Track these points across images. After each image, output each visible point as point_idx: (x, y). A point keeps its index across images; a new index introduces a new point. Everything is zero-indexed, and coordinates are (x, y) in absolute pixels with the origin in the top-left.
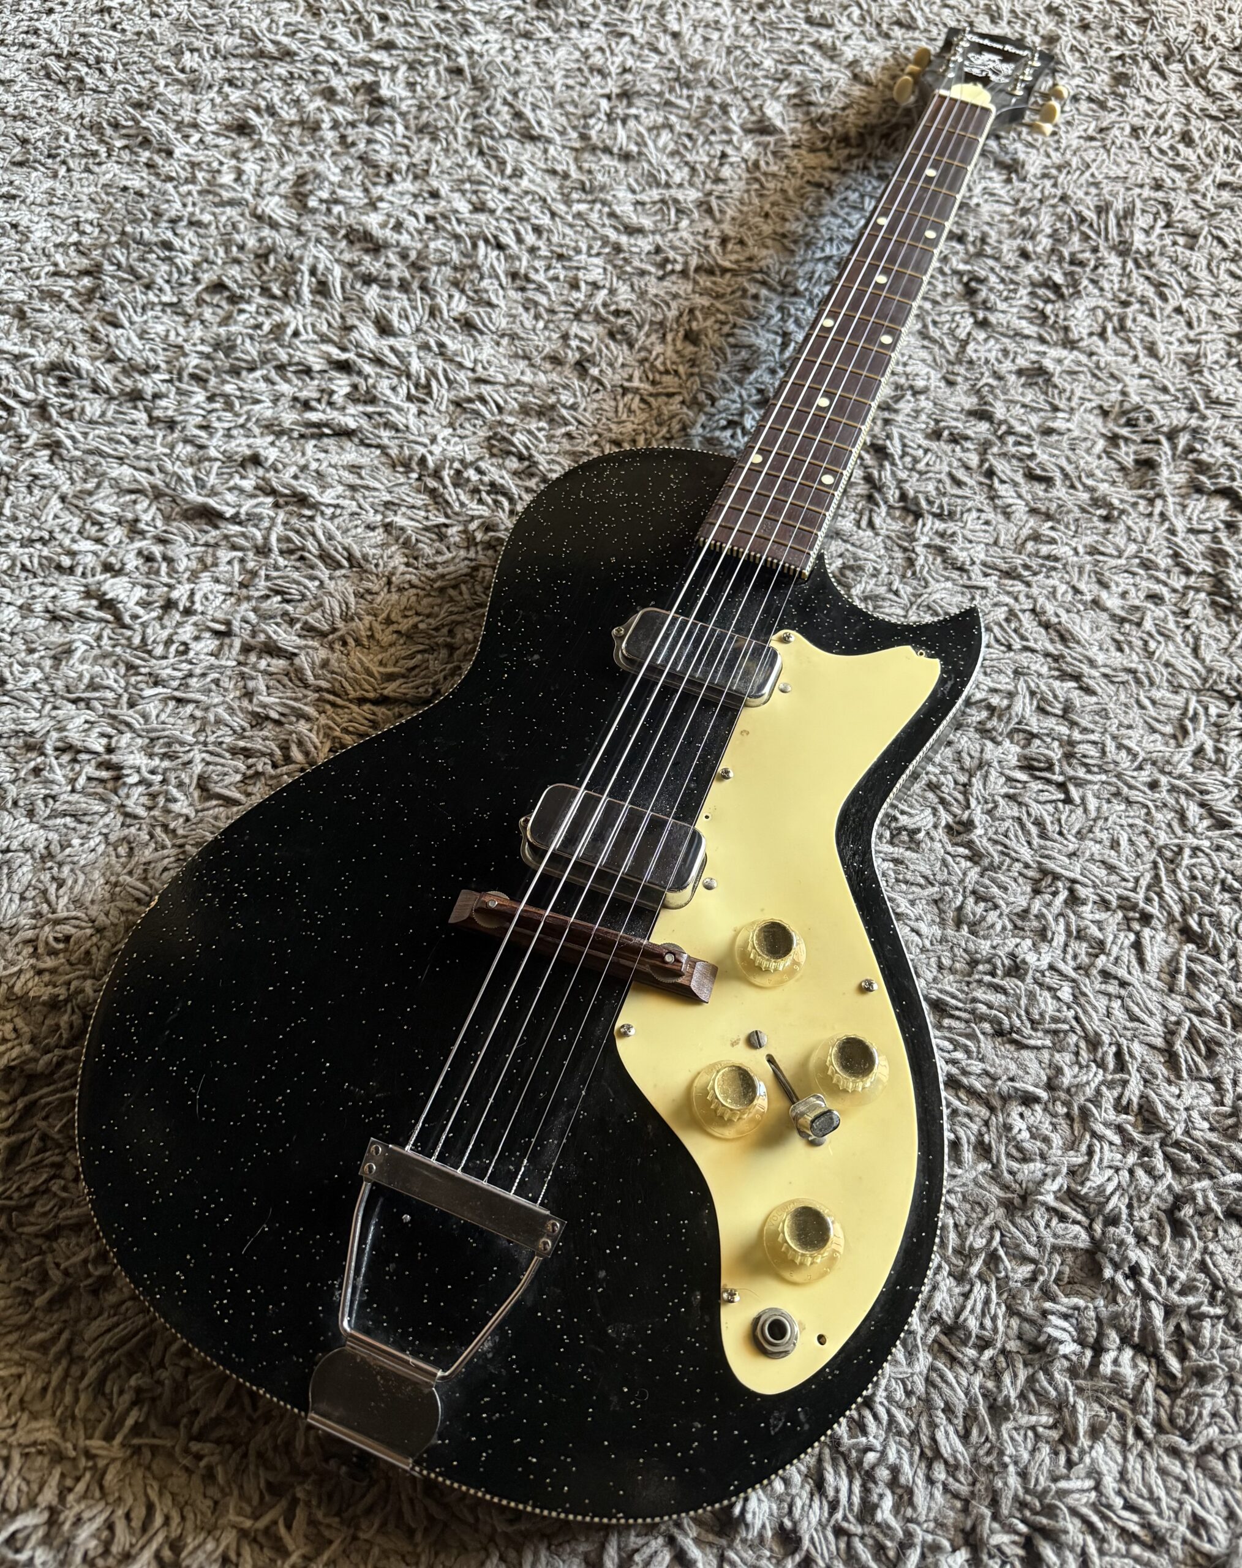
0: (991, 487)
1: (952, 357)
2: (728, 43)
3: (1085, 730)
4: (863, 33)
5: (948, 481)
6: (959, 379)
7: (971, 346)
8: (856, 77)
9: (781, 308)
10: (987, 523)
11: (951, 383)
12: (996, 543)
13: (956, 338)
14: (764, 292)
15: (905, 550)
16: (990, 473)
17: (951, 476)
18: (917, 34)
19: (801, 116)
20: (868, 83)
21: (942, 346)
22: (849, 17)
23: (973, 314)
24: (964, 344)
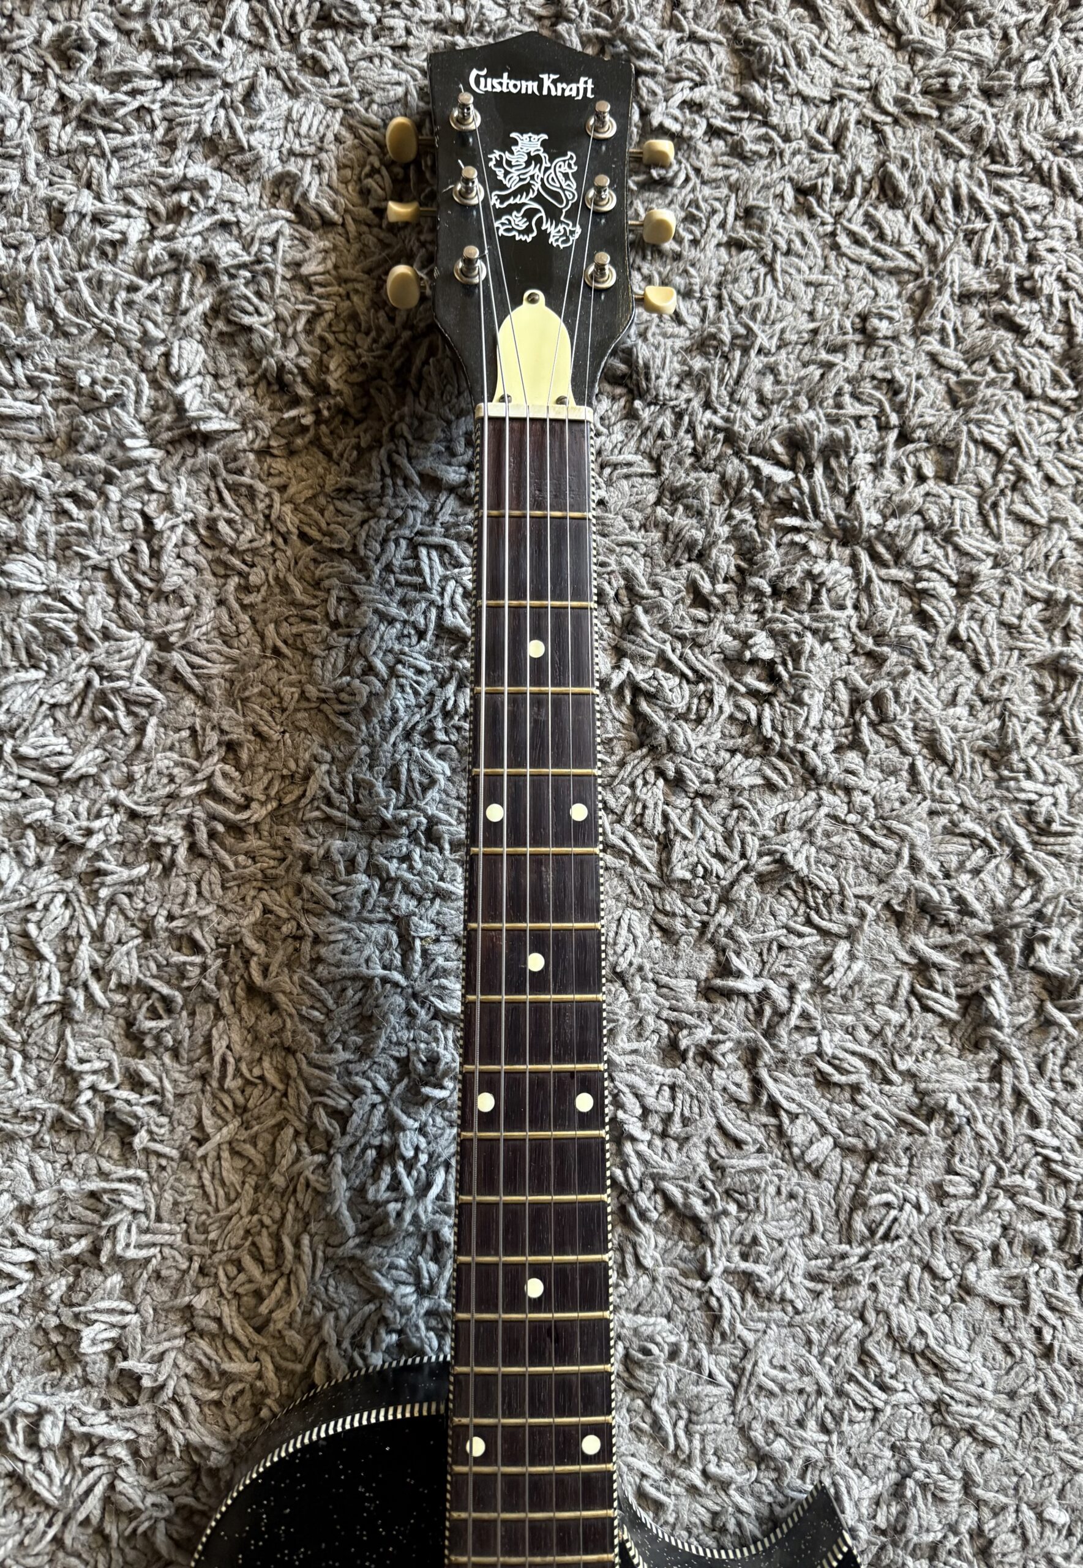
0: (780, 1131)
1: (653, 877)
2: (43, 191)
3: (998, 1511)
4: (270, 69)
5: (717, 1138)
6: (678, 925)
7: (679, 847)
8: (301, 215)
9: (374, 870)
10: (792, 1196)
11: (667, 933)
12: (813, 1229)
13: (648, 834)
14: (337, 844)
15: (700, 1294)
16: (774, 1108)
17: (720, 1127)
18: (370, 46)
19: (243, 368)
20: (327, 224)
21: (635, 861)
22: (231, 32)
23: (660, 773)
24: (666, 845)
